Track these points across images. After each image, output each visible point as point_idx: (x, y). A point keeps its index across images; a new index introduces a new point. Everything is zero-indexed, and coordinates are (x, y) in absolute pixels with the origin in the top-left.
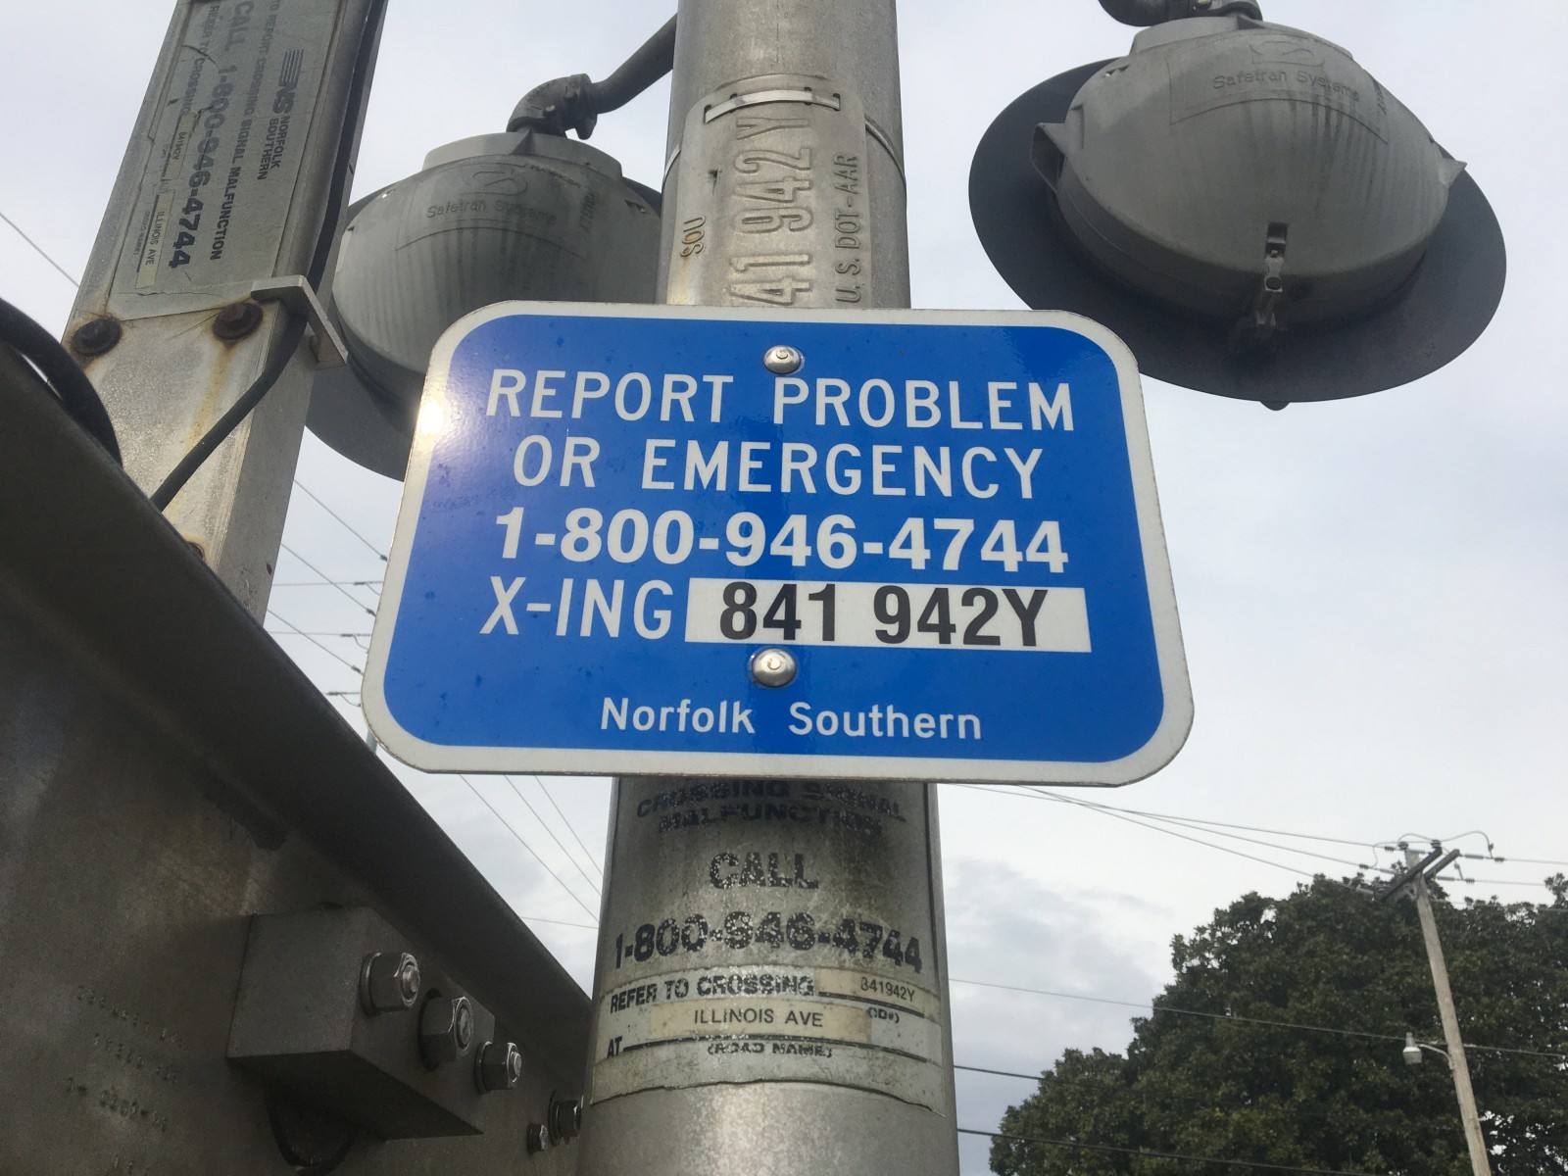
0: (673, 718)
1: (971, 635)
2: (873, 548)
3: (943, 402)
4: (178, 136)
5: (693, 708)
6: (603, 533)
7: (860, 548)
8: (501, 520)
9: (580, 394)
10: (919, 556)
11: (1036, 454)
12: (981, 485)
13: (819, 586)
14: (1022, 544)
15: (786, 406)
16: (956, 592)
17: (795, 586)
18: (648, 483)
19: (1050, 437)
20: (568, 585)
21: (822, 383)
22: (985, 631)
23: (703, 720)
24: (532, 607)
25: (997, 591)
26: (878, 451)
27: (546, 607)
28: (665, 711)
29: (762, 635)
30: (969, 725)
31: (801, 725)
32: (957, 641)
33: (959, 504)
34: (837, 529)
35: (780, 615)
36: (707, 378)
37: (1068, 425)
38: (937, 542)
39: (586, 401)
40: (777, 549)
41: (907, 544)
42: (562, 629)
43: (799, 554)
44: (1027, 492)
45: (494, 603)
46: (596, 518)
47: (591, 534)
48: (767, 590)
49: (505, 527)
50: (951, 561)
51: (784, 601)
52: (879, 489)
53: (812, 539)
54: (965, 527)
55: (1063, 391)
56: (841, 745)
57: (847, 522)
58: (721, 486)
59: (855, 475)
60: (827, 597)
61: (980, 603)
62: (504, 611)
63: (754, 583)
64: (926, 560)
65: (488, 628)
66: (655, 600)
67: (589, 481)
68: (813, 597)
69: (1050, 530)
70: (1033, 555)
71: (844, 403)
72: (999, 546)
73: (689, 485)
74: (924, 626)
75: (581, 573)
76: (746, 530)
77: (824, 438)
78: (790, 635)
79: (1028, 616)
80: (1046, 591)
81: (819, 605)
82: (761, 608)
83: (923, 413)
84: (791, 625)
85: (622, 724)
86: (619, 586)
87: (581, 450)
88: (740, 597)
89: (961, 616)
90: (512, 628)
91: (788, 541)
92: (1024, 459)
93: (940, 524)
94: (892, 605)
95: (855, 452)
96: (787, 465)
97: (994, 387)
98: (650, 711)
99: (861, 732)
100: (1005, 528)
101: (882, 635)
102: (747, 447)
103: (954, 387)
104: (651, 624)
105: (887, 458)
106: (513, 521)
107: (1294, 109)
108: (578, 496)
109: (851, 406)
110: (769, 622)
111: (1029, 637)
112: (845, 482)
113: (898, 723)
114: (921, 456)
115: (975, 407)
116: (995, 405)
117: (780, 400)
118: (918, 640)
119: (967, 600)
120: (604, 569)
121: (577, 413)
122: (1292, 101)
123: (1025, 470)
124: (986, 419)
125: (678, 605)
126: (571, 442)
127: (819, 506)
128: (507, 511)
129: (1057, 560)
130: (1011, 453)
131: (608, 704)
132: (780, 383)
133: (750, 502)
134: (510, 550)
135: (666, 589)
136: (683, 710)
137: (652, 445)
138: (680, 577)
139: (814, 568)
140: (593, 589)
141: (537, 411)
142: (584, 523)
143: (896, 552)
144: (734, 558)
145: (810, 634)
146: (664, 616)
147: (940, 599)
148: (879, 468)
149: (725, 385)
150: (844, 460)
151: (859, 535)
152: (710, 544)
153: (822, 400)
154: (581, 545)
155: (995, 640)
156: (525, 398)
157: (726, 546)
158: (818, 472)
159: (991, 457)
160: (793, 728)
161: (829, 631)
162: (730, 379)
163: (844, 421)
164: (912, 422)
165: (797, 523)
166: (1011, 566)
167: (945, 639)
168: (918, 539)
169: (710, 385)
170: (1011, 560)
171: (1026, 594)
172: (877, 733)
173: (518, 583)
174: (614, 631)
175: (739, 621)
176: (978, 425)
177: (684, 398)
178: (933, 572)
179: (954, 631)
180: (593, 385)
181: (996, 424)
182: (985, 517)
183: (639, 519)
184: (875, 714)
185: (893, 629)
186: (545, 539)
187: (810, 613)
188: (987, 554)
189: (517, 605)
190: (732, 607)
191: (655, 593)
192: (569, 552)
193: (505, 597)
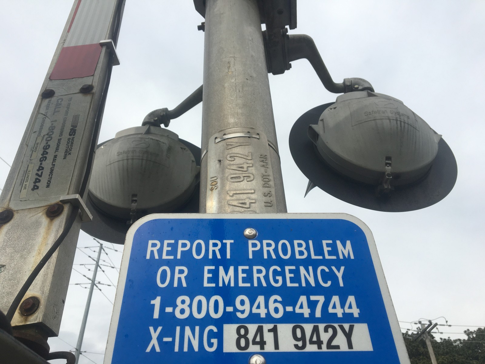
1: (329, 345)
2: (289, 309)
3: (308, 248)
4: (36, 144)
6: (190, 306)
7: (285, 309)
8: (152, 302)
9: (180, 249)
10: (306, 312)
11: (342, 268)
12: (325, 282)
13: (271, 326)
14: (343, 306)
15: (253, 251)
16: (321, 327)
17: (262, 326)
18: (206, 284)
19: (346, 261)
20: (178, 329)
21: (265, 242)
22: (334, 343)
24: (166, 339)
25: (336, 325)
26: (287, 268)
27: (170, 339)
29: (253, 348)
32: (324, 348)
33: (318, 290)
34: (276, 301)
35: (258, 339)
36: (224, 241)
37: (352, 257)
38: (312, 305)
39: (182, 252)
40: (255, 311)
41: (301, 307)
42: (177, 349)
43: (263, 312)
44: (341, 284)
45: (150, 338)
46: (187, 299)
47: (186, 307)
48: (252, 328)
49: (154, 305)
50: (318, 314)
51: (259, 334)
52: (289, 284)
53: (267, 306)
54: (321, 299)
55: (348, 243)
57: (279, 298)
58: (232, 284)
59: (280, 278)
60: (274, 330)
61: (330, 331)
62: (154, 342)
63: (247, 325)
64: (309, 313)
65: (148, 350)
66: (211, 334)
67: (184, 285)
68: (269, 331)
69: (351, 299)
70: (347, 311)
71: (273, 250)
72: (334, 307)
73: (221, 285)
74: (311, 342)
75: (183, 323)
76: (242, 303)
77: (267, 264)
78: (262, 348)
79: (348, 335)
80: (354, 325)
81: (272, 334)
82: (251, 336)
83: (301, 253)
84: (262, 343)
86: (197, 328)
87: (181, 272)
88: (242, 332)
89: (325, 337)
90: (158, 349)
91: (258, 307)
92: (339, 271)
93: (313, 298)
94: (299, 334)
95: (279, 269)
96: (256, 275)
97: (324, 242)
100: (336, 299)
101: (296, 346)
102: (240, 268)
103: (311, 242)
104: (211, 345)
105: (291, 271)
106: (157, 302)
107: (390, 122)
108: (180, 291)
109: (276, 250)
110: (254, 343)
111: (350, 345)
112: (276, 281)
114: (302, 270)
115: (319, 250)
116: (326, 249)
117: (251, 249)
118: (311, 348)
119: (326, 330)
120: (191, 321)
121: (179, 257)
122: (390, 119)
123: (340, 275)
124: (323, 255)
125: (219, 336)
126: (177, 268)
127: (268, 292)
128: (154, 298)
129: (356, 312)
130: (334, 268)
132: (250, 242)
133: (243, 291)
134: (156, 315)
135: (215, 330)
137: (206, 268)
138: (219, 323)
139: (269, 319)
140: (188, 330)
141: (165, 257)
142: (183, 302)
143: (298, 310)
144: (239, 315)
145: (270, 348)
146: (215, 341)
147: (316, 330)
148: (288, 276)
149: (231, 243)
150: (275, 272)
151: (284, 304)
152: (230, 309)
153: (265, 249)
154: (182, 311)
155: (338, 347)
156: (160, 251)
157: (236, 310)
158: (266, 277)
159: (327, 270)
161: (277, 346)
162: (232, 241)
163: (274, 257)
164: (298, 257)
165: (261, 299)
166: (340, 315)
167: (320, 347)
168: (305, 305)
169: (226, 244)
170: (339, 312)
171: (346, 326)
173: (160, 329)
174: (196, 349)
175: (243, 343)
176: (321, 257)
177: (217, 249)
178: (312, 319)
179: (323, 344)
180: (184, 245)
181: (327, 257)
182: (328, 294)
183: (203, 299)
185: (300, 344)
186: (169, 310)
187: (269, 337)
188: (331, 310)
189: (159, 339)
190: (240, 336)
191: (211, 331)
192: (178, 315)
193: (155, 335)
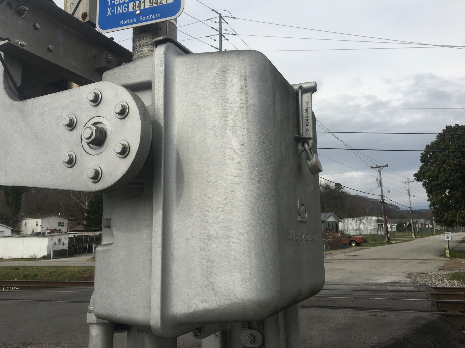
0: (128, 22)
1: (160, 3)
5: (130, 20)
20: (116, 7)
23: (131, 21)
24: (112, 11)
28: (127, 21)
29: (137, 9)
30: (159, 15)
31: (141, 19)
32: (159, 4)
42: (116, 13)
45: (108, 12)
51: (139, 3)
56: (146, 21)
62: (109, 12)
63: (136, 2)
65: (108, 15)
66: (125, 7)
68: (142, 2)
74: (155, 3)
75: (117, 5)
78: (140, 8)
81: (143, 3)
82: (137, 5)
84: (140, 7)
85: (122, 23)
86: (121, 6)
88: (134, 4)
90: (110, 14)
94: (151, 1)
98: (125, 21)
99: (147, 19)
101: (150, 6)
104: (125, 10)
110: (138, 7)
111: (167, 2)
113: (151, 17)
118: (155, 5)
120: (119, 4)
125: (128, 7)
131: (121, 21)
134: (109, 4)
135: (126, 5)
136: (129, 20)
138: (128, 3)
140: (118, 7)
145: (142, 8)
146: (126, 9)
155: (163, 3)
160: (140, 20)
161: (144, 7)
167: (157, 4)
172: (149, 18)
173: (111, 8)
174: (121, 12)
175: (134, 8)
184: (149, 16)
185: (151, 4)
186: (113, 2)
187: (142, 5)
189: (111, 11)
190: (134, 6)
191: (125, 6)
192: (116, 3)
193: (109, 10)
